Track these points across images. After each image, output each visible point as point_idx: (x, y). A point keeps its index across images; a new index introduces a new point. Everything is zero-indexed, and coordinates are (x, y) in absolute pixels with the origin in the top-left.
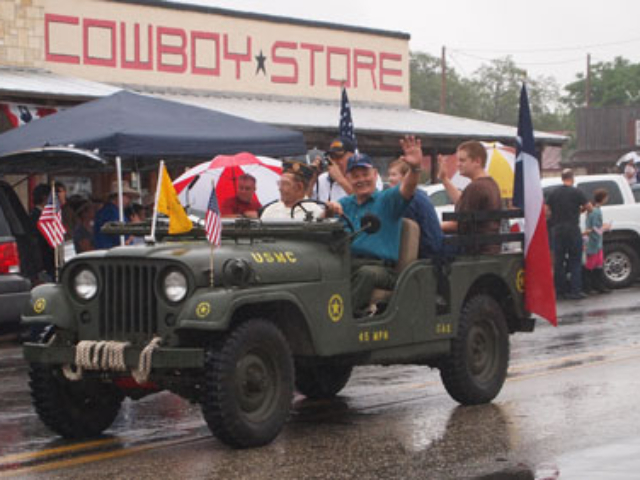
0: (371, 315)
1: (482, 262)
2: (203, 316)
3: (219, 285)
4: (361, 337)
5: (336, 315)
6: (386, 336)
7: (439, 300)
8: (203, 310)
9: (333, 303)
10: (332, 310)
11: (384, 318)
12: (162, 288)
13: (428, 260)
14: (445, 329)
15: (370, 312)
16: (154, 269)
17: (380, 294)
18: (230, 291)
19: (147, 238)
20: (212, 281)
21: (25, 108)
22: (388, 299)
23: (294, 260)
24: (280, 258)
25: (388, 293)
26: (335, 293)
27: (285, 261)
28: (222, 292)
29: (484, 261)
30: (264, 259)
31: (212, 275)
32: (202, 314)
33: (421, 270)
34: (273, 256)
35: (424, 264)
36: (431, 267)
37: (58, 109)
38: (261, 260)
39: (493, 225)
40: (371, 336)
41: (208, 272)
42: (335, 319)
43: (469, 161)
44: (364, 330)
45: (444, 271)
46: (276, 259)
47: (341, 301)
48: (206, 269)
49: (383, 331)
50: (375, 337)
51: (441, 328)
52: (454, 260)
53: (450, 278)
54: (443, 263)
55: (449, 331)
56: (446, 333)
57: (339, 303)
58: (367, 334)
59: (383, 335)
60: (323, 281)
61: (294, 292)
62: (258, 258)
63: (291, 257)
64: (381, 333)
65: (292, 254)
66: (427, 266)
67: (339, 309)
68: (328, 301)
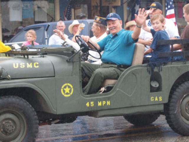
0: (101, 93)
4: (88, 104)
5: (67, 94)
6: (109, 103)
7: (154, 84)
9: (65, 87)
10: (64, 91)
11: (108, 94)
17: (111, 82)
22: (115, 84)
23: (38, 67)
24: (29, 66)
25: (116, 81)
26: (67, 83)
30: (19, 66)
33: (136, 70)
36: (146, 68)
40: (96, 103)
42: (66, 96)
44: (90, 101)
45: (156, 70)
46: (26, 66)
49: (106, 101)
50: (100, 104)
51: (154, 99)
53: (162, 73)
54: (155, 66)
55: (161, 100)
56: (159, 101)
57: (69, 87)
58: (92, 103)
59: (106, 103)
60: (56, 77)
61: (33, 83)
62: (16, 66)
63: (36, 65)
64: (104, 102)
65: (38, 63)
66: (143, 68)
67: (70, 91)
68: (62, 87)
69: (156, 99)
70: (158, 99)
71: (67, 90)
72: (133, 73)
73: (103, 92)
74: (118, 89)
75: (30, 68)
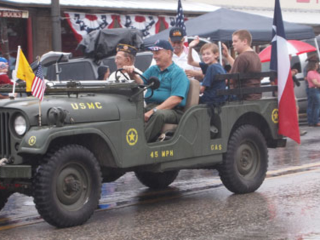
0: (162, 141)
1: (245, 104)
2: (31, 145)
3: (45, 124)
4: (152, 155)
5: (132, 141)
6: (172, 153)
7: (214, 130)
8: (32, 141)
9: (130, 133)
10: (129, 138)
11: (170, 142)
12: (13, 126)
13: (204, 105)
14: (218, 147)
15: (161, 139)
16: (8, 115)
17: (169, 127)
18: (51, 128)
19: (10, 94)
20: (40, 122)
21: (173, 18)
22: (175, 129)
23: (101, 107)
24: (91, 106)
25: (176, 126)
26: (132, 127)
27: (94, 108)
28: (47, 129)
29: (246, 104)
30: (79, 106)
31: (40, 118)
32: (32, 143)
33: (197, 111)
34: (86, 105)
35: (202, 107)
36: (206, 109)
37: (189, 18)
38: (77, 108)
39: (254, 82)
40: (160, 154)
41: (38, 116)
42: (131, 144)
43: (239, 41)
44: (154, 150)
45: (216, 111)
46: (87, 107)
47: (136, 132)
48: (36, 115)
49: (169, 150)
50: (163, 154)
51: (214, 147)
52: (224, 104)
53: (221, 116)
54: (215, 106)
55: (220, 148)
56: (218, 150)
57: (134, 133)
58: (156, 153)
59: (169, 153)
60: (121, 120)
61: (99, 128)
62: (75, 107)
63: (99, 106)
64: (168, 152)
65: (99, 103)
66: (203, 109)
67: (135, 138)
68: (126, 132)
69: (216, 148)
70: (218, 148)
71: (132, 137)
72: (194, 116)
73: (165, 140)
74: (180, 136)
75: (92, 109)
